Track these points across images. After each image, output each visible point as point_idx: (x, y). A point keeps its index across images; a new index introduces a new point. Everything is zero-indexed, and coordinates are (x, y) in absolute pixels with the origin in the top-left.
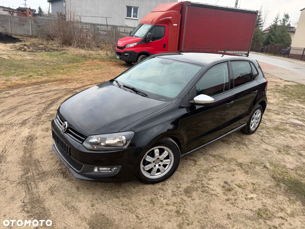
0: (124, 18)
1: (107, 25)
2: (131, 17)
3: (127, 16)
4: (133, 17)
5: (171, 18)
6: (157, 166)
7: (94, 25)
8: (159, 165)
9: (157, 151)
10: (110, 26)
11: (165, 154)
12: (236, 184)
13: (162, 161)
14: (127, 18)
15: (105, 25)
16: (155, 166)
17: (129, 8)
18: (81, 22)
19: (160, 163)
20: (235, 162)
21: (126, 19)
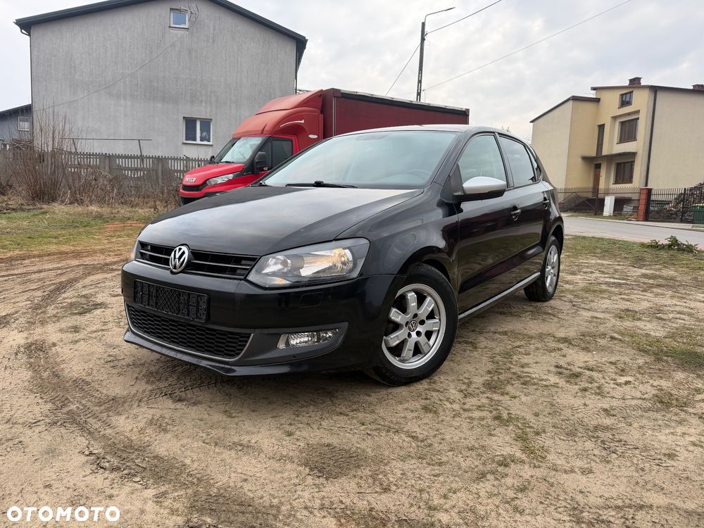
0: (180, 144)
1: (142, 158)
2: (195, 140)
3: (186, 140)
4: (201, 140)
5: (303, 122)
6: (414, 334)
7: (110, 158)
8: (419, 334)
9: (411, 296)
10: (149, 158)
11: (429, 305)
12: (579, 367)
13: (422, 322)
14: (185, 142)
15: (137, 157)
16: (409, 335)
17: (190, 123)
18: (76, 153)
19: (420, 328)
20: (553, 338)
21: (184, 146)
